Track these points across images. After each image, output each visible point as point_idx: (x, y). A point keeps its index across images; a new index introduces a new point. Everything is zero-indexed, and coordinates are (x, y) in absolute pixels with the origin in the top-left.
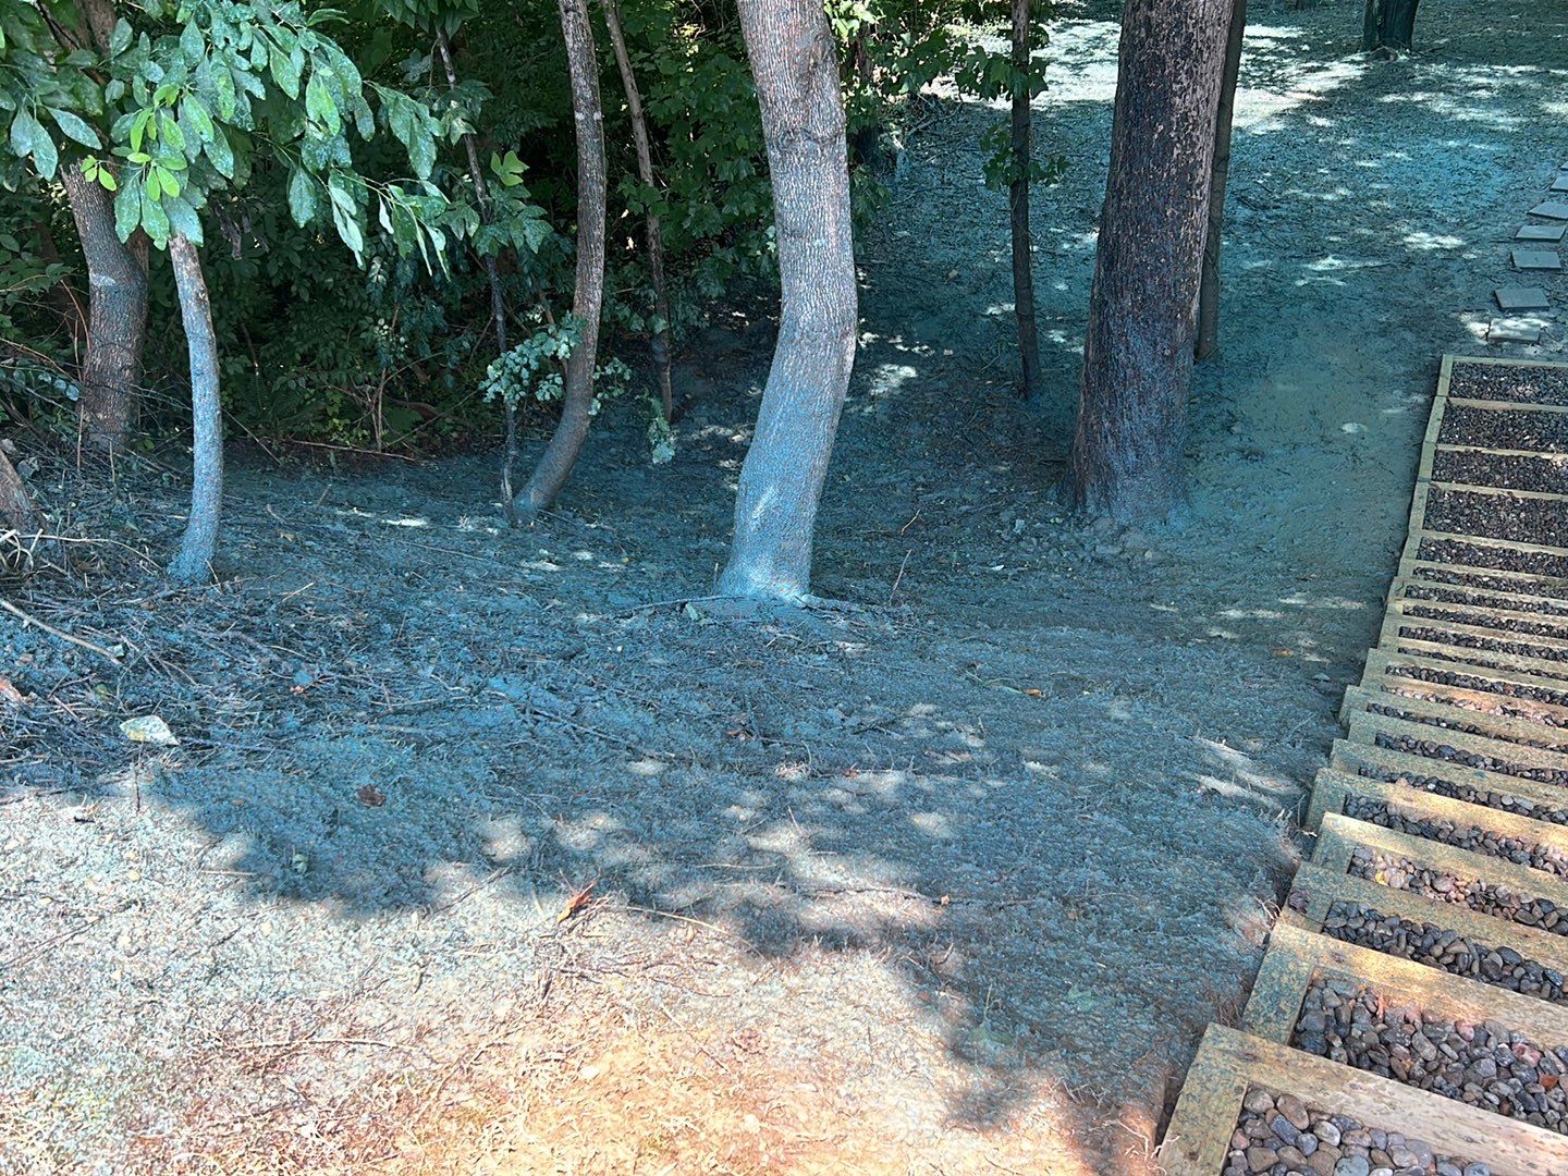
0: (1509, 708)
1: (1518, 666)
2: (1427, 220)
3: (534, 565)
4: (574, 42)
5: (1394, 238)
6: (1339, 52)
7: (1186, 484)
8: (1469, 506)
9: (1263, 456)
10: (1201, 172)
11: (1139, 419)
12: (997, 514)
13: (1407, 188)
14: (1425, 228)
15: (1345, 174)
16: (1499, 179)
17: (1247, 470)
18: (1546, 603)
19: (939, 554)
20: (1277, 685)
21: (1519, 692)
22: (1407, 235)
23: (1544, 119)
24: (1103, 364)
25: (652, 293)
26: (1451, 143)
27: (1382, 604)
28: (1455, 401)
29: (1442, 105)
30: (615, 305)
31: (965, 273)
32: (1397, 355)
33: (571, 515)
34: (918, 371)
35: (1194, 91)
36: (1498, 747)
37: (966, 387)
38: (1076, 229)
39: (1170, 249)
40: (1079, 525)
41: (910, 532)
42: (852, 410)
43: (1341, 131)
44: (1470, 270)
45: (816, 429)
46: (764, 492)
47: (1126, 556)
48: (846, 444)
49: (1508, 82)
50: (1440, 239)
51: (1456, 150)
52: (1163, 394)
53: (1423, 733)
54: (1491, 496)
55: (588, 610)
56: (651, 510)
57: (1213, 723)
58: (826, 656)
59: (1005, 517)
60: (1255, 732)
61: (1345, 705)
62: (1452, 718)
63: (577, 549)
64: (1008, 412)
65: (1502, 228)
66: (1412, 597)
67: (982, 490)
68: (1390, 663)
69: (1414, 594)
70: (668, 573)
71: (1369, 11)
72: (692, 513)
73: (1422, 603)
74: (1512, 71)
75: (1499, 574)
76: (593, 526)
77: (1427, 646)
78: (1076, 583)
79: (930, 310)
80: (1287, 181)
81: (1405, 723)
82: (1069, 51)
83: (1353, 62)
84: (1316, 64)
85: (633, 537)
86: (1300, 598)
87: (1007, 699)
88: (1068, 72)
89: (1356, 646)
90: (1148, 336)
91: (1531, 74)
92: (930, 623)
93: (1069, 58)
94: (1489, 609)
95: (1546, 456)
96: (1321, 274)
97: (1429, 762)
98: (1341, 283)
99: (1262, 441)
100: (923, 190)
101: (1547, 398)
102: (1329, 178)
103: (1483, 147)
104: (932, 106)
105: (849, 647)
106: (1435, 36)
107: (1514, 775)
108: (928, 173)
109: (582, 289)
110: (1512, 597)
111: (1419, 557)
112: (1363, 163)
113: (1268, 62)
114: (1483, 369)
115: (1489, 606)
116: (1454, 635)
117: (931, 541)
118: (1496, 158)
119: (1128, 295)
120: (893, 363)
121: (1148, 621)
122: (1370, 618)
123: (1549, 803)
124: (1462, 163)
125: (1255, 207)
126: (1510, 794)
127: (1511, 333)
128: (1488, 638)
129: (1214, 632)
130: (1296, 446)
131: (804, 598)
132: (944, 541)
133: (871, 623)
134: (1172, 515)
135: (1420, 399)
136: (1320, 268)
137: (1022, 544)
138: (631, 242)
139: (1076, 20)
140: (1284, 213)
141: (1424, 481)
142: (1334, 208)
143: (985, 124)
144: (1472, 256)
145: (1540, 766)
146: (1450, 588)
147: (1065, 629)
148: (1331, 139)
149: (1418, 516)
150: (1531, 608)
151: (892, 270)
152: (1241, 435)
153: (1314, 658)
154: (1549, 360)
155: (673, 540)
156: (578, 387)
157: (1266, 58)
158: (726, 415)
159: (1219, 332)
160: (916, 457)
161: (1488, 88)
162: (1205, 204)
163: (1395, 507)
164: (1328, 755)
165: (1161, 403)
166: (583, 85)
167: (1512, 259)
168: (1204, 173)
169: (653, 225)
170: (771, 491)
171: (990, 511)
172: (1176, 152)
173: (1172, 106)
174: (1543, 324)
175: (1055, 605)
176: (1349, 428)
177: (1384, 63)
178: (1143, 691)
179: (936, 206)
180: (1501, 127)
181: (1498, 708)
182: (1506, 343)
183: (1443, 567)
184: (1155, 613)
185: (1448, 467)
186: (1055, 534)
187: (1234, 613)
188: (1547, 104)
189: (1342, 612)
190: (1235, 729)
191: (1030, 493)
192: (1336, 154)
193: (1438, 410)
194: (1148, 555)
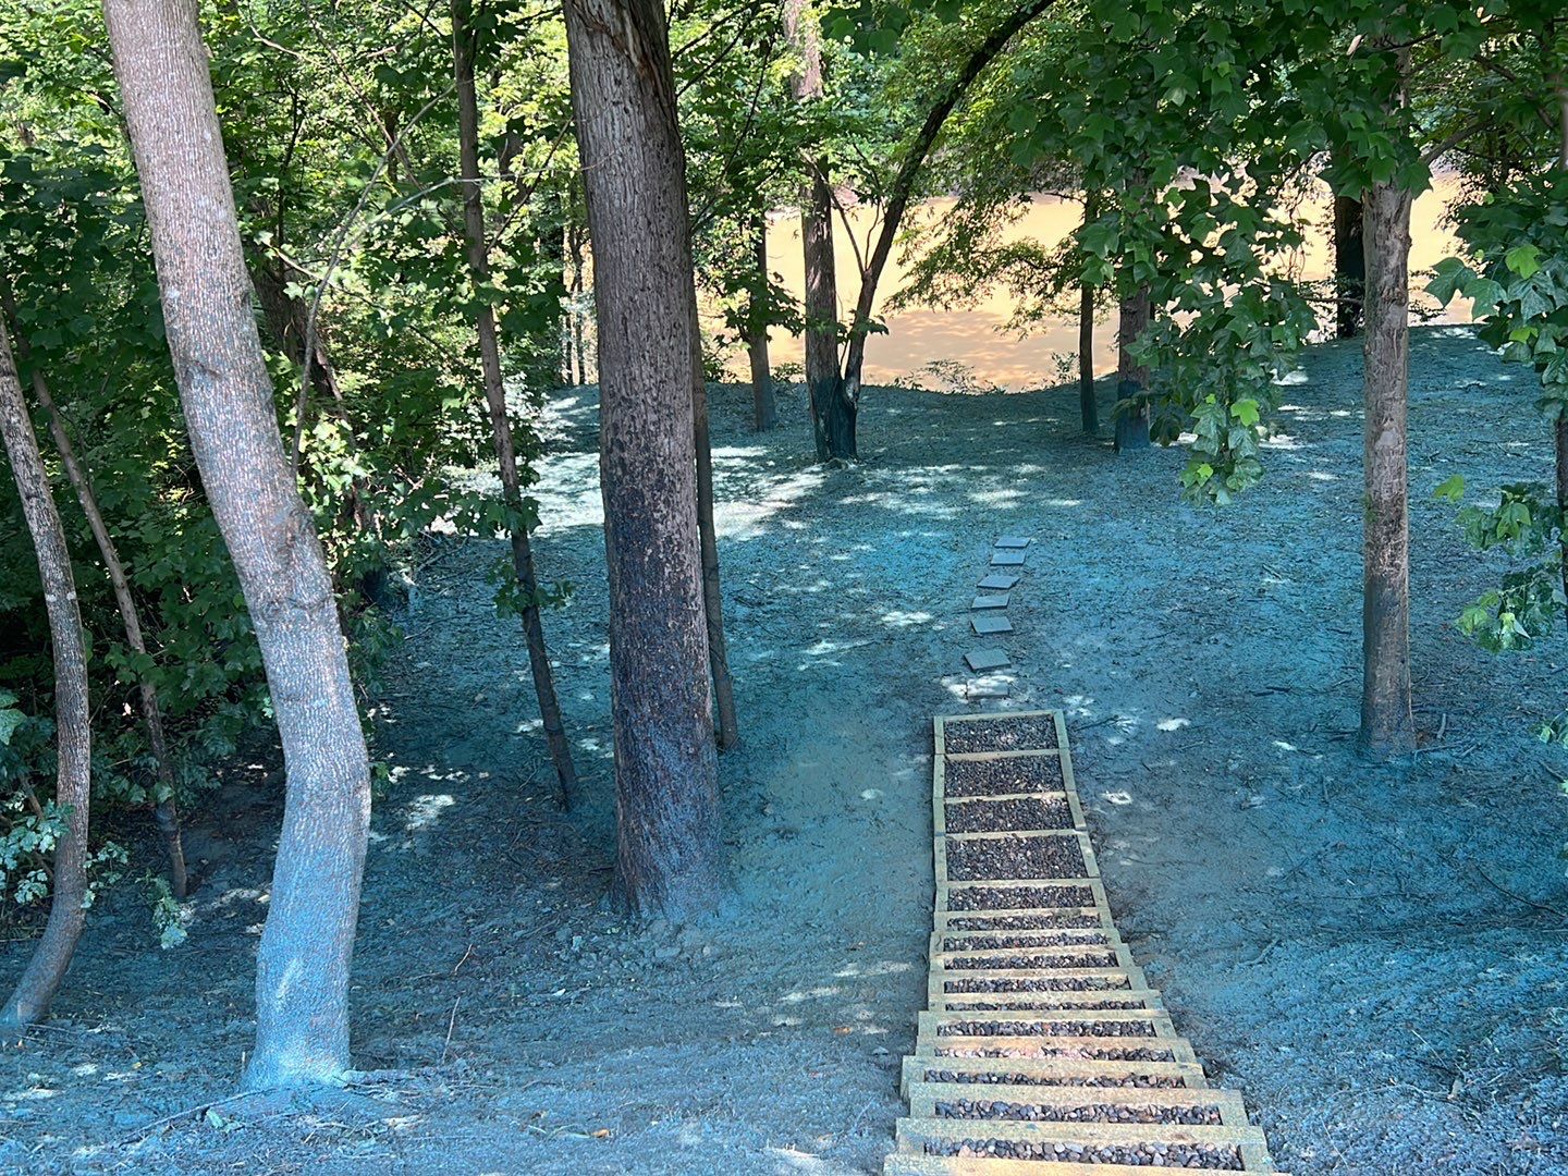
0: (1049, 1048)
1: (1051, 1002)
2: (897, 600)
3: (20, 1096)
4: (40, 527)
5: (873, 619)
6: (801, 465)
7: (731, 872)
8: (983, 852)
9: (797, 834)
10: (693, 586)
11: (675, 818)
12: (553, 934)
13: (876, 575)
14: (898, 608)
15: (824, 568)
16: (949, 559)
17: (784, 849)
18: (1064, 934)
19: (497, 989)
20: (840, 1070)
21: (1056, 1029)
22: (884, 615)
23: (974, 507)
24: (634, 770)
25: (153, 761)
26: (905, 533)
27: (926, 961)
28: (952, 757)
29: (891, 502)
30: (111, 779)
31: (491, 695)
32: (897, 722)
33: (69, 1022)
34: (455, 799)
35: (674, 517)
36: (1043, 1093)
37: (506, 808)
38: (593, 641)
39: (677, 657)
40: (636, 931)
41: (464, 969)
42: (389, 849)
43: (813, 532)
44: (941, 639)
45: (338, 889)
46: (286, 967)
47: (686, 955)
48: (385, 887)
49: (940, 479)
50: (912, 616)
51: (910, 539)
52: (694, 790)
53: (977, 1093)
54: (999, 840)
55: (89, 1140)
56: (168, 997)
57: (782, 1127)
58: (373, 1141)
59: (561, 936)
60: (823, 1128)
61: (904, 1078)
62: (1001, 1070)
63: (76, 1064)
64: (552, 827)
65: (960, 601)
66: (951, 950)
67: (535, 911)
68: (940, 1023)
69: (952, 946)
70: (190, 1071)
71: (817, 431)
72: (217, 992)
73: (959, 955)
74: (942, 470)
75: (1020, 913)
76: (97, 1030)
77: (970, 998)
78: (640, 993)
79: (460, 736)
80: (776, 580)
81: (959, 1086)
82: (564, 482)
83: (812, 473)
84: (782, 477)
85: (147, 1034)
86: (853, 969)
87: (574, 1149)
88: (565, 500)
89: (909, 1010)
90: (671, 737)
91: (956, 472)
92: (489, 1073)
93: (564, 488)
94: (1017, 950)
95: (1036, 796)
96: (818, 657)
97: (985, 1124)
98: (836, 664)
99: (794, 819)
100: (439, 621)
101: (1026, 743)
102: (810, 572)
103: (930, 534)
104: (438, 542)
105: (400, 1123)
106: (874, 445)
107: (1062, 1120)
108: (443, 605)
109: (66, 773)
110: (1035, 934)
111: (950, 909)
112: (836, 557)
113: (742, 479)
114: (970, 726)
115: (1017, 946)
116: (992, 982)
117: (487, 976)
118: (943, 543)
119: (646, 702)
120: (427, 794)
121: (713, 1022)
122: (917, 978)
123: (1095, 1142)
124: (917, 550)
125: (751, 604)
126: (1060, 1141)
127: (985, 690)
128: (1021, 979)
129: (779, 1022)
130: (824, 819)
131: (346, 1076)
132: (501, 973)
133: (423, 1089)
134: (723, 905)
135: (923, 759)
136: (816, 652)
137: (582, 962)
138: (128, 708)
139: (566, 454)
140: (777, 608)
141: (940, 835)
142: (819, 598)
143: (493, 554)
144: (940, 628)
145: (1083, 1104)
146: (981, 934)
147: (630, 1052)
148: (806, 539)
149: (941, 868)
150: (1053, 942)
151: (416, 701)
152: (774, 815)
153: (872, 1030)
154: (1021, 710)
155: (196, 1028)
156: (67, 877)
157: (740, 475)
158: (249, 875)
159: (739, 722)
160: (462, 888)
161: (925, 485)
162: (701, 613)
163: (922, 863)
164: (894, 1138)
165: (694, 799)
166: (53, 566)
167: (972, 626)
168: (696, 586)
169: (148, 692)
170: (294, 963)
171: (545, 932)
172: (667, 571)
173: (656, 531)
174: (1010, 679)
175: (621, 1023)
176: (868, 795)
177: (838, 471)
178: (712, 1106)
179: (453, 635)
180: (942, 517)
181: (1040, 1050)
182: (983, 700)
183: (972, 914)
184: (721, 1011)
185: (960, 818)
186: (613, 946)
187: (795, 997)
188: (974, 495)
189: (891, 975)
190: (804, 1129)
191: (584, 906)
192: (813, 551)
193: (940, 768)
194: (706, 951)
